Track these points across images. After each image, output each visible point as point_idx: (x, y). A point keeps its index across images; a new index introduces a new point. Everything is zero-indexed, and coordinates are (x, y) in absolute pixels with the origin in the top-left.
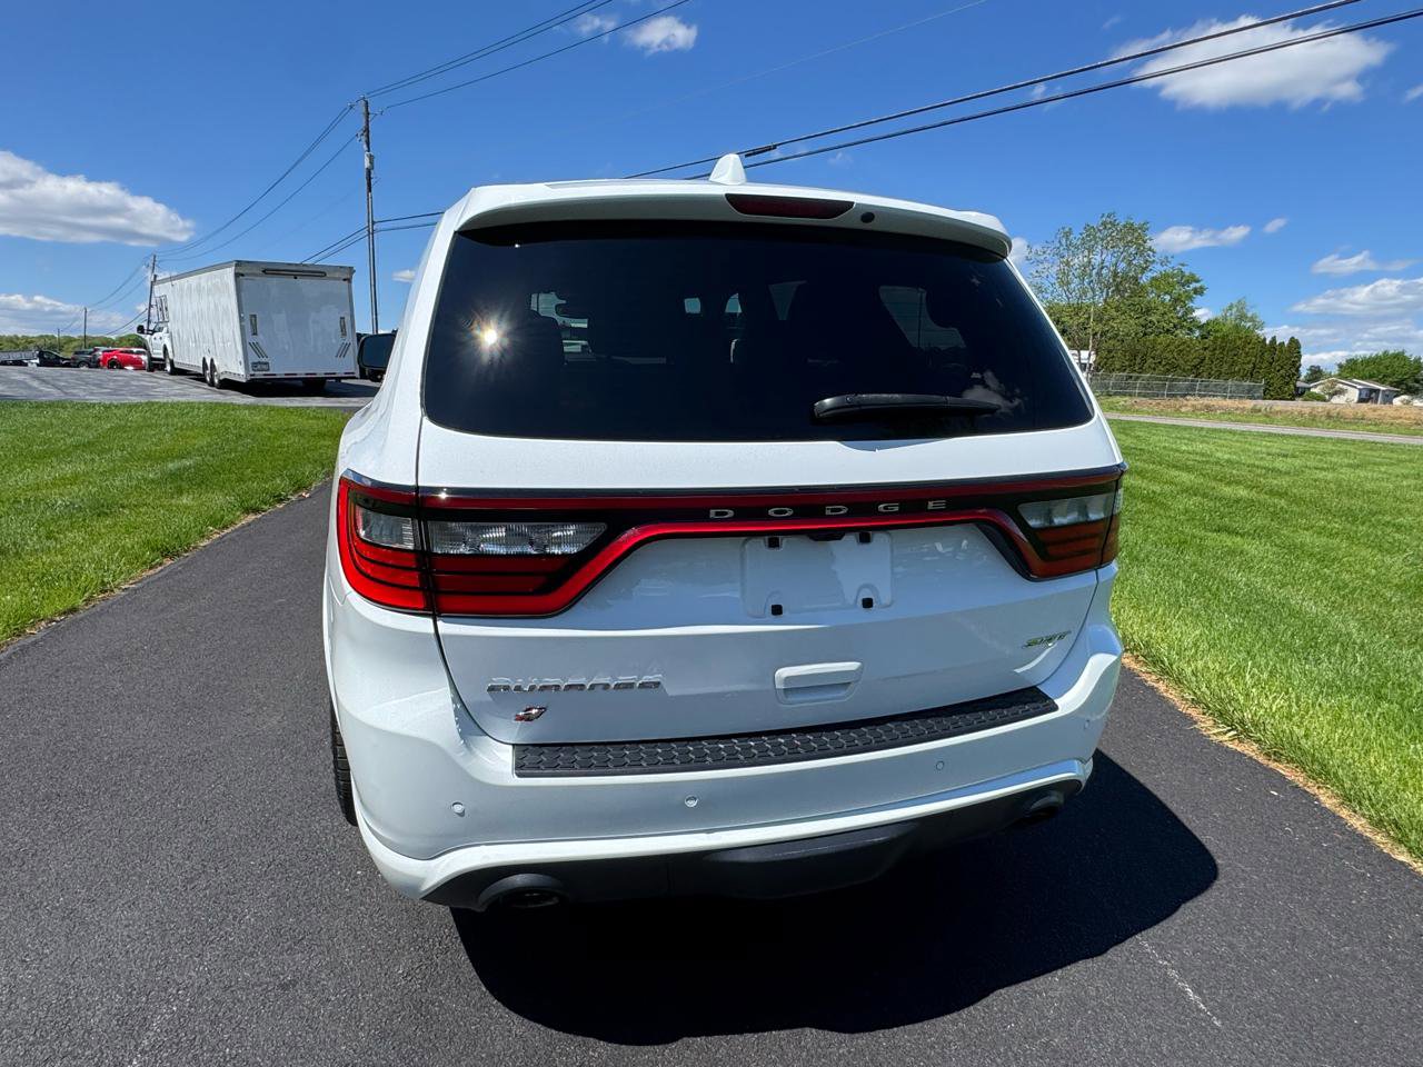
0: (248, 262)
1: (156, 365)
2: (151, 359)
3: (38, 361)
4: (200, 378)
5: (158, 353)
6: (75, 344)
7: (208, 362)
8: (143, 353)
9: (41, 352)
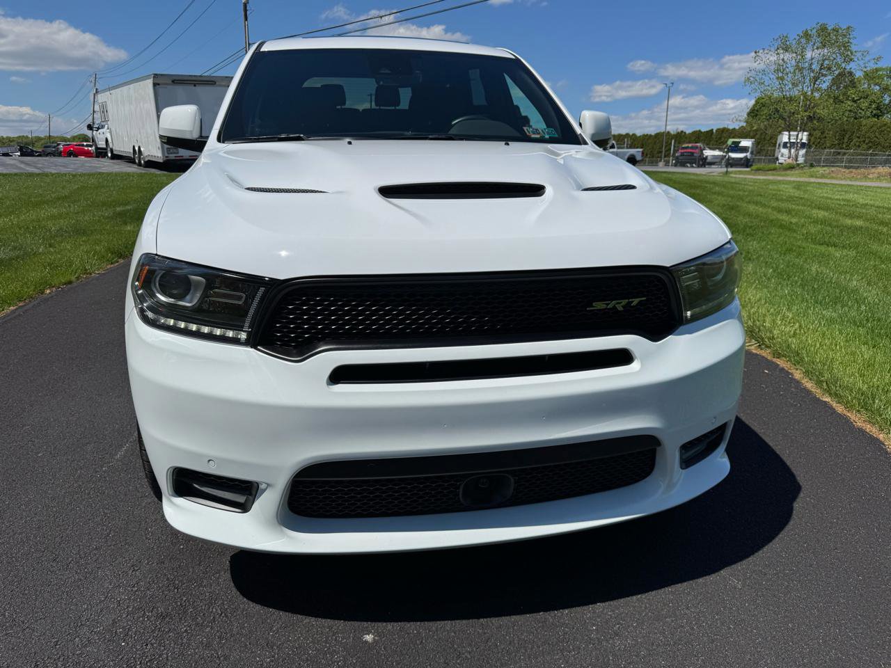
0: (162, 75)
1: (101, 153)
2: (97, 148)
3: (19, 154)
4: (130, 160)
5: (102, 144)
6: (43, 142)
7: (137, 149)
8: (91, 146)
9: (21, 147)
